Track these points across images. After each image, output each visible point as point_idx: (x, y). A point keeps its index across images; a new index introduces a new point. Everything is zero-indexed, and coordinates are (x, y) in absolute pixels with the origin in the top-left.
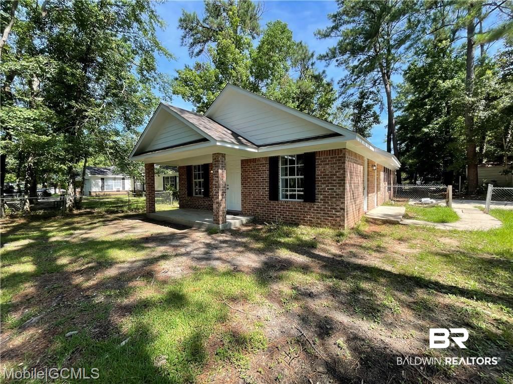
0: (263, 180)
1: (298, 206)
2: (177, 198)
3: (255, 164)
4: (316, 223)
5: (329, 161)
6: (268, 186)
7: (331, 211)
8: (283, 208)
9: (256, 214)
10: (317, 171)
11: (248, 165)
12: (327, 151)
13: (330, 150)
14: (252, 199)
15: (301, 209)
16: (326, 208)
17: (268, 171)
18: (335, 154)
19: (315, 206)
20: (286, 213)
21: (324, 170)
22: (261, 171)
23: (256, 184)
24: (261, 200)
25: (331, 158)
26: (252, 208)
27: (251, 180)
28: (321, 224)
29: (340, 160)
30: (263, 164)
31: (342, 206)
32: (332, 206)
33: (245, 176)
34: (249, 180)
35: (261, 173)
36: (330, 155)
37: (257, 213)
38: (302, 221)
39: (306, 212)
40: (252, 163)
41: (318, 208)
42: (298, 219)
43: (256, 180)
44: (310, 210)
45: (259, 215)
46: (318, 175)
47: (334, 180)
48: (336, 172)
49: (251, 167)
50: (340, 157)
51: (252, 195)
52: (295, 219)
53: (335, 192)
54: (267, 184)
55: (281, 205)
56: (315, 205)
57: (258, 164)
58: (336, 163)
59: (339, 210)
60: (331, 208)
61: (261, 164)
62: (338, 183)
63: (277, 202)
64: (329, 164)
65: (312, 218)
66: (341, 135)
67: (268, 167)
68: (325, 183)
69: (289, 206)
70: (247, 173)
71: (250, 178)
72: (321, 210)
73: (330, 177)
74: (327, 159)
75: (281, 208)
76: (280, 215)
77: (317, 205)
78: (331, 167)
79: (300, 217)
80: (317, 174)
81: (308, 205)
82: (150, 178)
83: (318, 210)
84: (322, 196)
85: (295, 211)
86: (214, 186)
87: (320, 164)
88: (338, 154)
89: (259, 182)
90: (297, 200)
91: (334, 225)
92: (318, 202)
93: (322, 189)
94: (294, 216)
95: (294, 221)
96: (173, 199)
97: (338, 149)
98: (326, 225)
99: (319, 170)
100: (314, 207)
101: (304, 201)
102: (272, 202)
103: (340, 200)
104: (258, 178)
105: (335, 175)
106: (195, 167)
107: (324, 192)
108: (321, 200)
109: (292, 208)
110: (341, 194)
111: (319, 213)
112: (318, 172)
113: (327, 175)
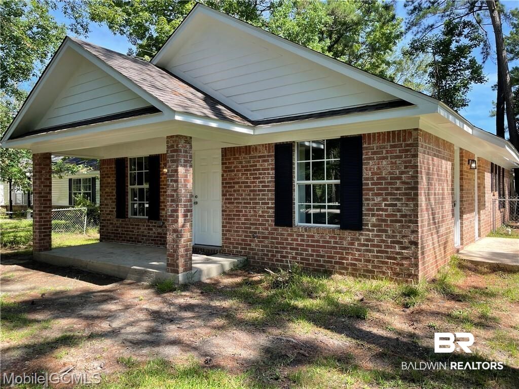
0: (263, 186)
1: (330, 237)
2: (95, 221)
3: (247, 156)
4: (364, 270)
5: (387, 152)
6: (271, 199)
7: (391, 247)
8: (302, 240)
9: (249, 253)
10: (364, 171)
11: (235, 159)
12: (384, 134)
13: (389, 133)
14: (242, 224)
15: (336, 243)
16: (383, 241)
17: (272, 169)
18: (399, 140)
19: (362, 238)
20: (306, 250)
21: (379, 168)
22: (259, 170)
23: (249, 195)
24: (260, 224)
25: (392, 146)
26: (243, 240)
27: (240, 187)
28: (374, 272)
29: (407, 151)
30: (264, 157)
31: (412, 238)
32: (393, 237)
33: (230, 179)
34: (237, 186)
35: (260, 174)
36: (389, 141)
37: (252, 249)
38: (337, 266)
39: (345, 249)
40: (243, 155)
41: (367, 240)
42: (331, 262)
43: (249, 187)
44: (353, 244)
45: (256, 254)
46: (367, 179)
47: (398, 189)
48: (402, 173)
49: (241, 163)
50: (407, 145)
51: (243, 216)
52: (324, 261)
53: (399, 211)
54: (271, 195)
55: (298, 235)
56: (362, 234)
57: (255, 157)
58: (400, 157)
59: (407, 244)
60: (392, 242)
61: (260, 157)
62: (406, 194)
63: (289, 229)
64: (386, 158)
65: (356, 260)
66: (410, 104)
67: (274, 162)
68: (381, 194)
69: (313, 236)
70: (233, 174)
71: (238, 183)
72: (373, 246)
73: (390, 184)
74: (384, 148)
75: (297, 240)
76: (297, 254)
77: (366, 235)
78: (392, 163)
79: (332, 257)
80: (364, 176)
81: (348, 235)
82: (42, 182)
83: (367, 245)
84: (374, 219)
85: (324, 247)
86: (170, 199)
87: (370, 159)
88: (404, 140)
89: (255, 191)
90: (327, 225)
91: (398, 274)
92: (369, 230)
93: (376, 205)
94: (323, 256)
95: (322, 266)
96: (89, 223)
97: (405, 131)
98: (384, 273)
99: (369, 169)
100: (359, 240)
101: (342, 228)
102: (280, 229)
103: (409, 227)
104: (253, 182)
105: (399, 178)
106: (133, 160)
107: (378, 210)
108: (374, 225)
109: (318, 241)
110: (410, 216)
111: (370, 251)
112: (366, 174)
113: (384, 178)
